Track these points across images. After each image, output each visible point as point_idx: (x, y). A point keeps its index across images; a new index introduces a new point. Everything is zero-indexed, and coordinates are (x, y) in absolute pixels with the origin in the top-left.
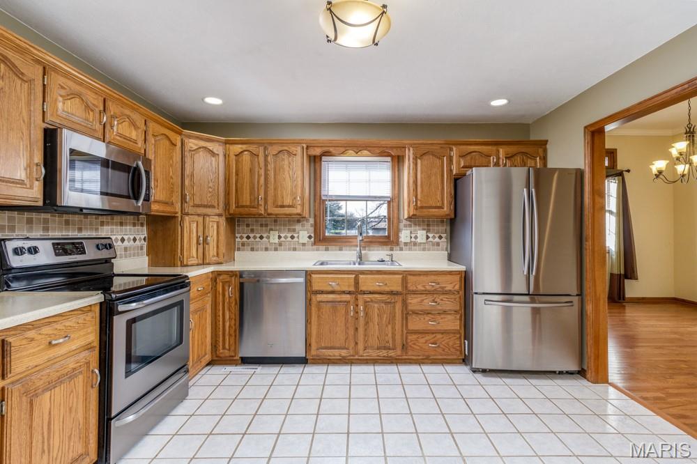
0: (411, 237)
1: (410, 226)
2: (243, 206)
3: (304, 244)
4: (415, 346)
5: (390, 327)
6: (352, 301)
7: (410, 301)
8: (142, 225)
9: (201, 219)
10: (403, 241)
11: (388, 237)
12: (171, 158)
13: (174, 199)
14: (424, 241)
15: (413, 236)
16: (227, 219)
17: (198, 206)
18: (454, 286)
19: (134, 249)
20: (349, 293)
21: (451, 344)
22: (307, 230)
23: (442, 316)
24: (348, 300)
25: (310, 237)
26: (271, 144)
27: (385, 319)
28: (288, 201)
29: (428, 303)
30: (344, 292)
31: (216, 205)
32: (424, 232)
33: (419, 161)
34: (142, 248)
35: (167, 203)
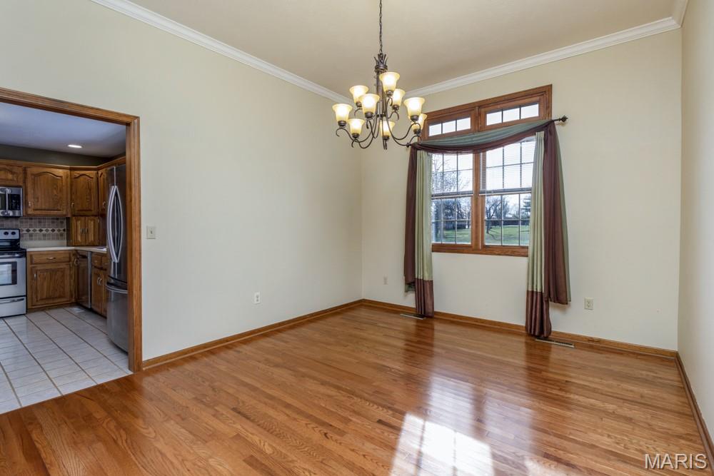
9: (83, 218)
31: (92, 209)
34: (62, 235)
35: (52, 210)
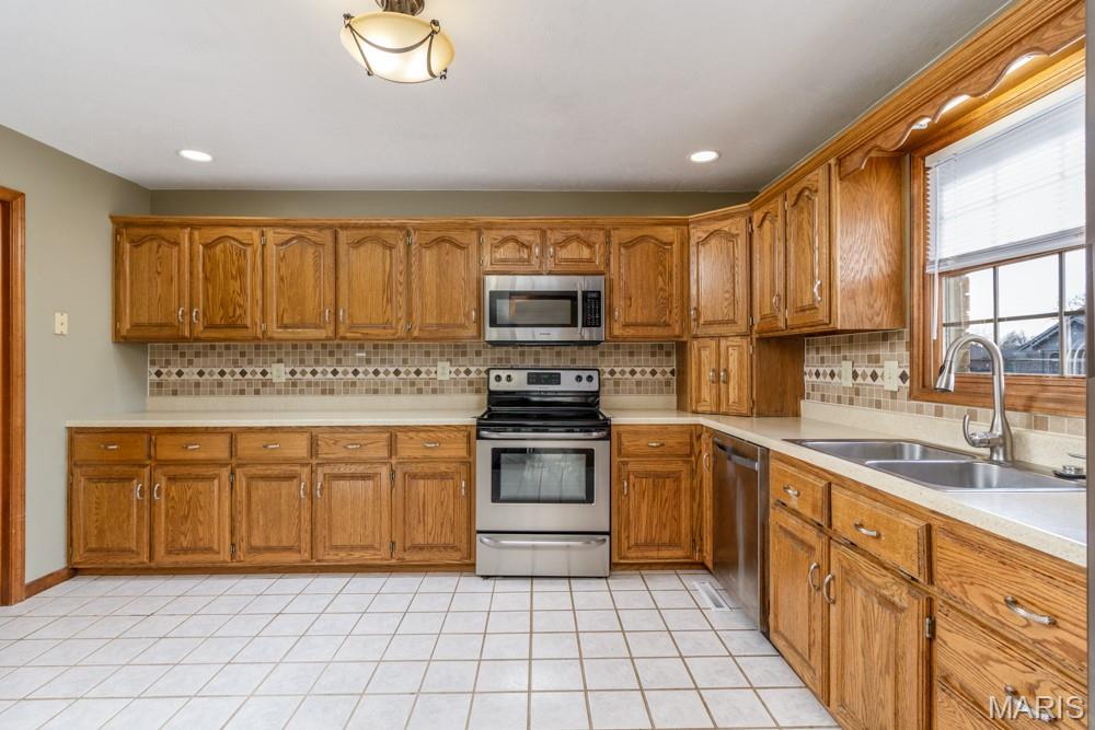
2: (766, 316)
3: (893, 395)
8: (668, 354)
12: (661, 263)
17: (710, 324)
19: (653, 384)
20: (818, 526)
22: (899, 358)
24: (813, 543)
25: (903, 377)
31: (736, 319)
34: (668, 383)
35: (655, 325)
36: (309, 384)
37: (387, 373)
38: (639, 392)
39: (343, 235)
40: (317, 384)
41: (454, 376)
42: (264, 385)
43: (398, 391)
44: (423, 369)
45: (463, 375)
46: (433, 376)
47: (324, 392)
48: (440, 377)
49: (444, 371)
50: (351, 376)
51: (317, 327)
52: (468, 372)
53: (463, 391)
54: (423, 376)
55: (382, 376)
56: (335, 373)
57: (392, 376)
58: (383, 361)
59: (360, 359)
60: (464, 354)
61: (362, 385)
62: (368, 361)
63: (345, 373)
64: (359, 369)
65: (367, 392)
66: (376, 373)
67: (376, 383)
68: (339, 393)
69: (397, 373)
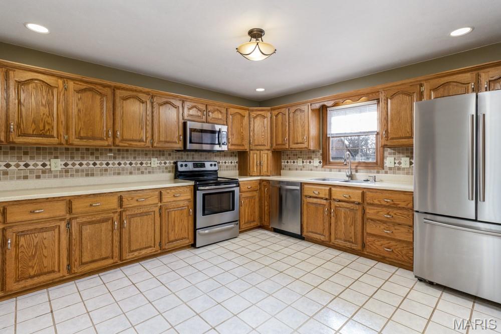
0: (395, 163)
1: (394, 154)
2: (279, 145)
3: (317, 167)
4: (372, 247)
5: (353, 227)
6: (327, 205)
7: (368, 211)
8: (236, 156)
9: (258, 152)
10: (388, 166)
11: (376, 163)
12: (242, 123)
13: (244, 143)
14: (408, 166)
15: (397, 162)
16: (272, 152)
17: (257, 145)
18: (407, 205)
19: (231, 167)
20: (326, 199)
21: (404, 252)
22: (319, 158)
23: (396, 227)
24: (325, 203)
25: (320, 162)
26: (292, 106)
27: (349, 221)
28: (300, 140)
29: (383, 214)
30: (322, 198)
31: (266, 144)
32: (408, 159)
33: (389, 100)
35: (240, 145)
36: (77, 171)
37: (125, 164)
38: (227, 170)
39: (118, 92)
40: (83, 171)
41: (159, 165)
42: (44, 172)
43: (131, 173)
44: (144, 162)
45: (163, 165)
46: (149, 165)
47: (87, 175)
48: (152, 165)
49: (155, 162)
50: (104, 166)
51: (102, 139)
52: (165, 163)
53: (163, 172)
54: (144, 165)
55: (122, 165)
56: (95, 164)
57: (128, 165)
58: (123, 158)
59: (110, 157)
60: (163, 155)
61: (111, 171)
62: (115, 158)
63: (101, 164)
64: (109, 162)
65: (114, 174)
66: (119, 164)
67: (119, 169)
68: (97, 175)
69: (131, 164)
